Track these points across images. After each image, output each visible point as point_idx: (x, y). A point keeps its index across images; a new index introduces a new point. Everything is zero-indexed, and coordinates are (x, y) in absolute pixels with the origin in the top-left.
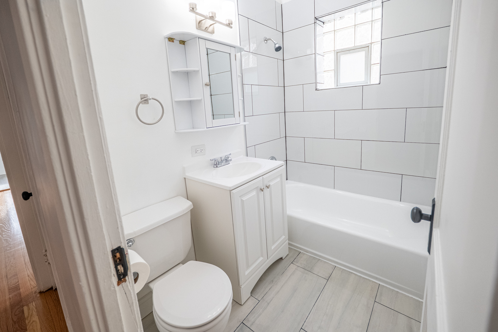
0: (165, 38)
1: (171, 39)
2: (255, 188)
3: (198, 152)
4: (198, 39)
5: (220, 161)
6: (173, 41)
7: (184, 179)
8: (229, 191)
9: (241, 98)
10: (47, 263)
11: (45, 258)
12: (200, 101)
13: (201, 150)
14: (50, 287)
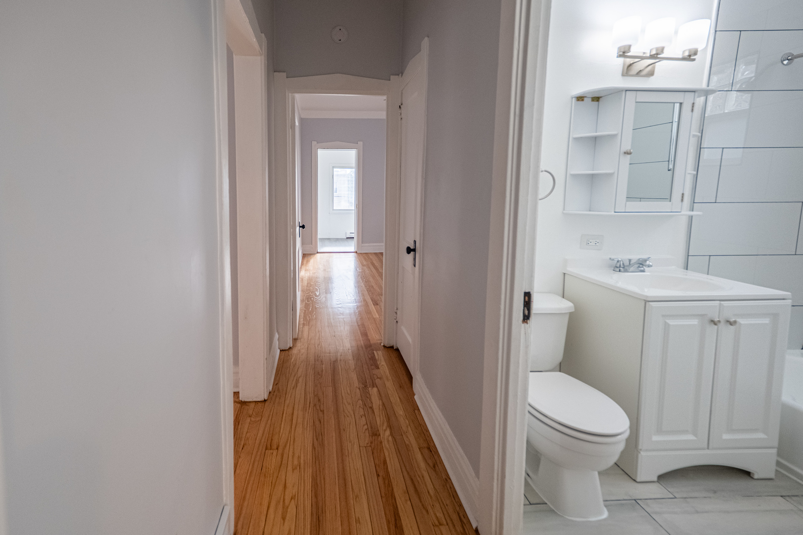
0: (572, 98)
1: (580, 98)
2: (698, 315)
3: (590, 244)
4: (624, 92)
5: (627, 263)
6: (583, 100)
7: (563, 275)
8: (643, 303)
9: (691, 171)
10: (395, 321)
11: (395, 315)
12: (609, 175)
13: (596, 243)
14: (392, 345)
